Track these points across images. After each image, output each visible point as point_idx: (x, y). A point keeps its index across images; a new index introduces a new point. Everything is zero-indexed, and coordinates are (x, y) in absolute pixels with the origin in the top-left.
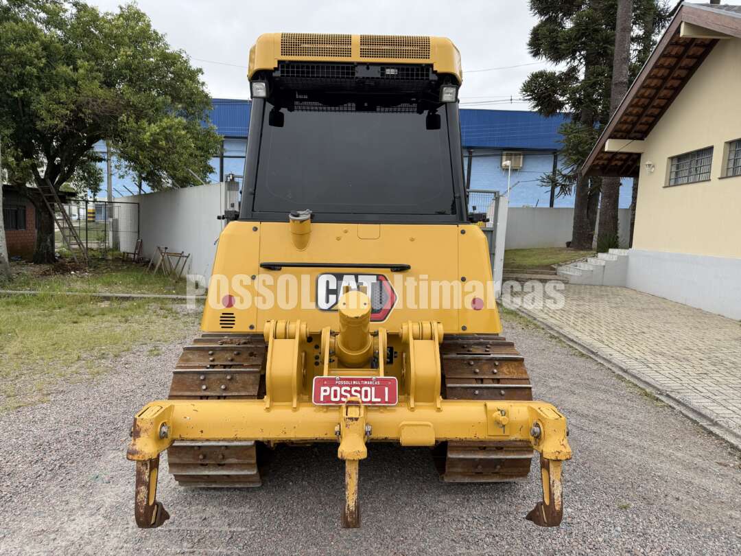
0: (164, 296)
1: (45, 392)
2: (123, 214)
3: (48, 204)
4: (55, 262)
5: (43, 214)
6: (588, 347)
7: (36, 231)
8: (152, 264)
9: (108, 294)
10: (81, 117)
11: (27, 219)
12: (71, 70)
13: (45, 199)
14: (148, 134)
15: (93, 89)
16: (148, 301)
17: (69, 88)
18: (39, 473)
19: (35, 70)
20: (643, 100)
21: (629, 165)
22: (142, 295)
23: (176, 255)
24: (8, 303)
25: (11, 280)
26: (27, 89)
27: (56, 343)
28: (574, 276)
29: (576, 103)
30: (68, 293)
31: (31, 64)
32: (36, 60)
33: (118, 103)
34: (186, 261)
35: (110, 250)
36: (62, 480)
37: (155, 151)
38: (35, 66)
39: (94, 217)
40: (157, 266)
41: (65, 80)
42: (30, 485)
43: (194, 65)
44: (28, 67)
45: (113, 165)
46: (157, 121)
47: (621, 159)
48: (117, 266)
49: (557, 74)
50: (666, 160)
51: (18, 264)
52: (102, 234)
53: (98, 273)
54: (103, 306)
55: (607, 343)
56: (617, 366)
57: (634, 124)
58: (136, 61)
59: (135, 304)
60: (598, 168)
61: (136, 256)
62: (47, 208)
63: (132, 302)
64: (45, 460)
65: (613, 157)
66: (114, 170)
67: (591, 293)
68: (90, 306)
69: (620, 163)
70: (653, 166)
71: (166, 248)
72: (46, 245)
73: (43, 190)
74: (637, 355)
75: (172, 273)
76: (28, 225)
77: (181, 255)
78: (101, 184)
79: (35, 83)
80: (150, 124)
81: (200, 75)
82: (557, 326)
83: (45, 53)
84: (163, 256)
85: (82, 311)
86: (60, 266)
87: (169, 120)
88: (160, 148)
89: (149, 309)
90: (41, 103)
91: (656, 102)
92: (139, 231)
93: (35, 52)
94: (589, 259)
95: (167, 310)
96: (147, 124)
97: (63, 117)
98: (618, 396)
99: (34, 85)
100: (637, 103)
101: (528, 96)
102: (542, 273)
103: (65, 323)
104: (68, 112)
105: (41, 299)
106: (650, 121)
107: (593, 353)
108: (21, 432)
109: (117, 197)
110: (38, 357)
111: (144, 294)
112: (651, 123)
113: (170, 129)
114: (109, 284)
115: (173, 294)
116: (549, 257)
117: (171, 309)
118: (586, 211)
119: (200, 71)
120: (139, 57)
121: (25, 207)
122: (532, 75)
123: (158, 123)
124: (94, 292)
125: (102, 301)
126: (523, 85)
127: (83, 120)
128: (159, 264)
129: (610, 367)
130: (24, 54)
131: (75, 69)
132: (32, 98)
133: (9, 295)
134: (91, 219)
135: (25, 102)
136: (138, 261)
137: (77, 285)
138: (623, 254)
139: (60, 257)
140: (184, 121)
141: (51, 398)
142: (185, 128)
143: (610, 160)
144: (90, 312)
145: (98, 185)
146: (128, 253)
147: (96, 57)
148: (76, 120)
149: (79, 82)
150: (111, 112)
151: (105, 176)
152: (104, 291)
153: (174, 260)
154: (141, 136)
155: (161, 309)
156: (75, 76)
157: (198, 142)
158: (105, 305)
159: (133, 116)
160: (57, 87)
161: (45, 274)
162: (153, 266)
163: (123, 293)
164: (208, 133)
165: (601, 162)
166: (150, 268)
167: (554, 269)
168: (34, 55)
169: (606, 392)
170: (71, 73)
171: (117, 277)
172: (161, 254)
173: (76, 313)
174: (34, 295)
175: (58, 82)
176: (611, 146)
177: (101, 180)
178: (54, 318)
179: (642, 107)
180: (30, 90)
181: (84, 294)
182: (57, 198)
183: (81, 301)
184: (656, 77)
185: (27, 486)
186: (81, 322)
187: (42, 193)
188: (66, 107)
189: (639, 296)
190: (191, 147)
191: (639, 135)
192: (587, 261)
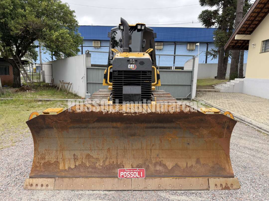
0: (63, 99)
1: (14, 141)
2: (46, 69)
3: (17, 65)
4: (21, 87)
5: (15, 69)
6: (239, 118)
7: (13, 75)
8: (58, 87)
9: (41, 99)
10: (28, 30)
11: (10, 71)
12: (23, 11)
13: (16, 63)
14: (55, 36)
15: (32, 18)
16: (57, 101)
17: (23, 18)
18: (9, 182)
19: (9, 11)
20: (252, 18)
21: (243, 45)
22: (54, 99)
23: (67, 83)
24: (2, 103)
25: (3, 94)
26: (6, 19)
27: (20, 119)
28: (222, 89)
29: (220, 22)
30: (25, 99)
31: (7, 8)
32: (9, 7)
33: (42, 24)
34: (71, 86)
35: (41, 82)
36: (19, 186)
37: (58, 43)
38: (9, 9)
39: (36, 71)
40: (60, 88)
41: (21, 15)
42: (4, 190)
43: (71, 9)
44: (6, 9)
45: (41, 49)
46: (58, 31)
47: (240, 43)
48: (44, 88)
49: (212, 11)
50: (261, 42)
51: (7, 88)
52: (38, 76)
53: (37, 91)
54: (39, 104)
55: (247, 116)
56: (255, 126)
57: (247, 28)
58: (49, 7)
59: (52, 103)
60: (231, 47)
61: (52, 84)
62: (17, 66)
63: (50, 102)
64: (12, 175)
65: (237, 42)
66: (42, 51)
67: (230, 96)
68: (34, 104)
69: (240, 44)
70: (255, 45)
71: (63, 81)
72: (17, 81)
73: (15, 59)
74: (262, 121)
75: (65, 91)
76: (10, 73)
77: (69, 84)
78: (37, 57)
79: (9, 16)
80: (55, 32)
81: (74, 13)
82: (223, 109)
83: (12, 4)
84: (62, 84)
85: (31, 106)
86: (22, 88)
87: (62, 30)
88: (59, 42)
89: (57, 105)
90: (12, 24)
91: (257, 19)
92: (52, 75)
93: (9, 3)
94: (227, 83)
95: (64, 105)
96: (54, 32)
97: (21, 30)
98: (262, 140)
99: (9, 17)
100: (249, 19)
101: (201, 20)
102: (209, 88)
103: (23, 111)
104: (23, 27)
105: (15, 101)
106: (254, 27)
107: (242, 120)
108: (2, 161)
109: (43, 62)
110: (12, 125)
111: (55, 99)
112: (254, 28)
113: (63, 34)
114: (41, 95)
115: (66, 98)
116: (209, 82)
117: (66, 105)
118: (223, 65)
119: (74, 11)
120: (50, 6)
121: (9, 66)
122: (203, 11)
123: (58, 32)
124: (35, 98)
125: (39, 102)
126: (199, 16)
127: (28, 31)
128: (60, 87)
129: (253, 127)
130: (4, 4)
131: (25, 11)
132: (8, 22)
133: (2, 100)
134: (35, 72)
135: (6, 24)
136: (52, 87)
137: (29, 95)
138: (241, 80)
139: (23, 85)
140: (68, 31)
141: (16, 144)
142: (69, 34)
143: (236, 43)
144: (34, 106)
145: (36, 58)
146: (48, 83)
147: (33, 6)
148: (26, 31)
149: (27, 16)
150: (40, 28)
151: (38, 53)
152: (39, 98)
153: (66, 85)
154: (52, 37)
155: (62, 104)
156: (25, 13)
157: (74, 40)
158: (40, 103)
159: (48, 29)
160: (18, 18)
161: (17, 92)
162: (58, 88)
163: (47, 98)
164: (78, 36)
165: (232, 44)
166: (57, 89)
167: (213, 87)
168: (8, 4)
169: (256, 138)
170: (23, 12)
171: (44, 92)
172: (61, 83)
173: (28, 107)
174: (12, 100)
175: (18, 16)
176: (237, 37)
177: (37, 55)
178: (19, 109)
179: (251, 21)
180: (7, 19)
181: (32, 99)
182: (20, 63)
183: (31, 102)
184: (258, 8)
185: (3, 190)
186: (30, 110)
187: (14, 60)
188: (22, 25)
189: (249, 96)
190: (71, 41)
191: (249, 33)
192: (226, 83)
